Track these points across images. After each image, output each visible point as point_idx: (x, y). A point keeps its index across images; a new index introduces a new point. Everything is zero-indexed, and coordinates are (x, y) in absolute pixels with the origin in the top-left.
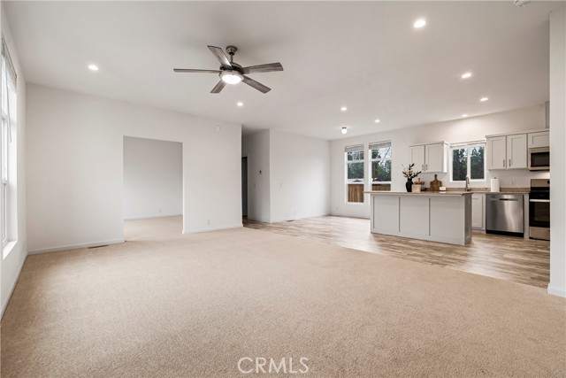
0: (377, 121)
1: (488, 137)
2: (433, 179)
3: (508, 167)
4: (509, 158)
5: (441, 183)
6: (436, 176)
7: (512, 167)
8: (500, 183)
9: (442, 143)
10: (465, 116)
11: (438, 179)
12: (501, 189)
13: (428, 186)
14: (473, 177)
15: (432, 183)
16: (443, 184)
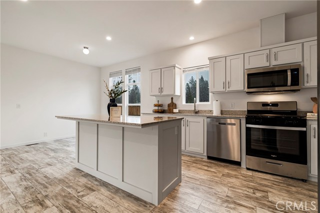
0: (109, 38)
1: (210, 59)
2: (170, 102)
3: (228, 89)
4: (228, 79)
5: (176, 105)
6: (172, 98)
7: (231, 89)
8: (221, 105)
9: (174, 67)
10: (192, 38)
11: (174, 101)
12: (222, 112)
13: (166, 108)
14: (201, 101)
15: (169, 105)
16: (178, 106)
